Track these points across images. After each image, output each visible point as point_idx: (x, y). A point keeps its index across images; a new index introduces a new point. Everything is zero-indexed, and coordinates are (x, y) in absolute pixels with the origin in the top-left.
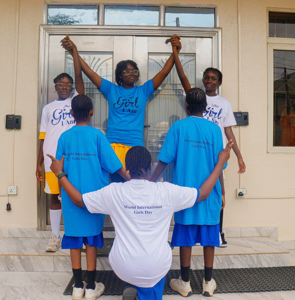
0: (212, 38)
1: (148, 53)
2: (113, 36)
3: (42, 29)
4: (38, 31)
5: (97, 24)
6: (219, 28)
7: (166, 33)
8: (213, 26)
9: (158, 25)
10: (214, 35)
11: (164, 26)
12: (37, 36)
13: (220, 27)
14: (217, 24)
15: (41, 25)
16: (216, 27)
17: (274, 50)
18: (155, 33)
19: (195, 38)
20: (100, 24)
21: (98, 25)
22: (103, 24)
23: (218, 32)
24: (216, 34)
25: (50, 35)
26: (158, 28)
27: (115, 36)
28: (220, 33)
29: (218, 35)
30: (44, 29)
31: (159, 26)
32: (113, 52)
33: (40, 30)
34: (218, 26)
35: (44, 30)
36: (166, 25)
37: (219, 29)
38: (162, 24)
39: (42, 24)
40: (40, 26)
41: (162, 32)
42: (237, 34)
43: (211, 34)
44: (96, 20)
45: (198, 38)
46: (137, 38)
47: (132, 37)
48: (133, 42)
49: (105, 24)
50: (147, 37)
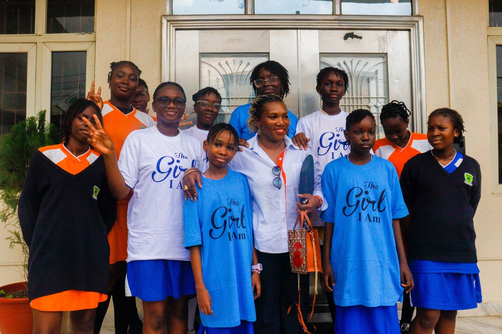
0: (409, 30)
1: (320, 53)
2: (268, 31)
3: (164, 21)
4: (159, 25)
5: (244, 13)
6: (419, 16)
7: (344, 24)
8: (409, 13)
9: (332, 14)
10: (412, 27)
11: (341, 14)
12: (158, 32)
13: (421, 15)
14: (415, 11)
15: (163, 16)
16: (414, 15)
17: (497, 45)
18: (329, 24)
19: (386, 31)
20: (249, 13)
21: (246, 13)
22: (253, 13)
23: (417, 22)
24: (415, 24)
25: (176, 29)
26: (333, 18)
27: (270, 31)
28: (421, 23)
29: (418, 26)
30: (168, 21)
31: (334, 14)
32: (269, 53)
33: (161, 23)
34: (417, 13)
35: (168, 23)
36: (343, 13)
37: (419, 18)
38: (338, 12)
39: (164, 14)
40: (161, 17)
41: (339, 23)
42: (444, 24)
43: (408, 25)
44: (242, 8)
45: (390, 32)
46: (304, 32)
47: (296, 31)
48: (297, 39)
49: (256, 13)
50: (317, 31)
